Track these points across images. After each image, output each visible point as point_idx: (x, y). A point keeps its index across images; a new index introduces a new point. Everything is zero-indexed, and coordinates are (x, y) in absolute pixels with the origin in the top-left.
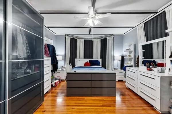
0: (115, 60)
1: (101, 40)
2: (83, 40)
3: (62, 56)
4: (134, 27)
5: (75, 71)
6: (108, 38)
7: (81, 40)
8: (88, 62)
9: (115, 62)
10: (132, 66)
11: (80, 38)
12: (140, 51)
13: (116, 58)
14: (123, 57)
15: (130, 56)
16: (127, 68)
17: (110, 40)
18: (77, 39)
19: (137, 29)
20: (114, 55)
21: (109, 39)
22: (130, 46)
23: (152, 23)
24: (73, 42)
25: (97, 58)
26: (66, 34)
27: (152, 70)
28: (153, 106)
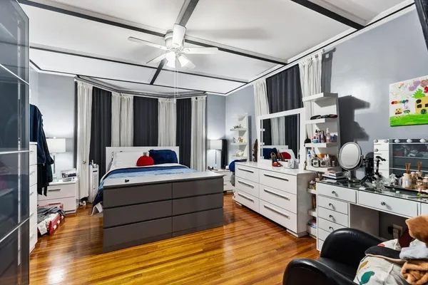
0: (210, 149)
1: (178, 101)
2: (131, 97)
3: (67, 139)
4: (247, 83)
5: (126, 181)
6: (193, 99)
7: (125, 97)
8: (148, 155)
9: (209, 152)
10: (245, 160)
11: (120, 91)
12: (259, 131)
13: (212, 144)
14: (225, 143)
15: (241, 141)
16: (237, 166)
17: (198, 103)
18: (114, 94)
19: (255, 87)
20: (208, 137)
21: (196, 102)
22: (241, 119)
23: (278, 81)
24: (102, 99)
25: (168, 144)
26: (78, 76)
27: (281, 166)
28: (285, 229)
